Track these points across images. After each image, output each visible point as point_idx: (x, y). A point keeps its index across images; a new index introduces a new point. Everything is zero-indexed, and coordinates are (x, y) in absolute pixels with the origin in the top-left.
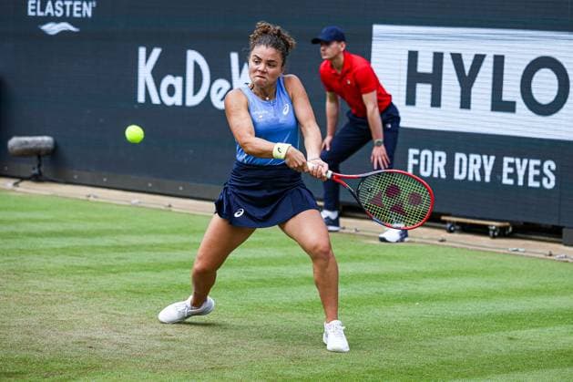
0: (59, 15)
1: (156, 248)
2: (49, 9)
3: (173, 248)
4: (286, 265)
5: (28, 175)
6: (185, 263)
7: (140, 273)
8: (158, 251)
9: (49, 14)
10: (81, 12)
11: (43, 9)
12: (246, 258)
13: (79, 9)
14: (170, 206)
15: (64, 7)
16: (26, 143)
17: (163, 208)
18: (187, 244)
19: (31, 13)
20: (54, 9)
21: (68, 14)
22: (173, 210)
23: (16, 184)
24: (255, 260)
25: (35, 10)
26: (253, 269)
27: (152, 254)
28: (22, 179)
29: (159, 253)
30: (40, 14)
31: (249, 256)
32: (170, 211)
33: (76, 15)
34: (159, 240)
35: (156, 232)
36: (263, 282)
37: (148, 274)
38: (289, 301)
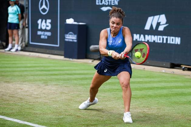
0: (107, 4)
1: (140, 83)
2: (103, 3)
3: (146, 82)
4: (184, 88)
5: (96, 58)
6: (150, 88)
7: (135, 91)
8: (141, 83)
9: (103, 4)
10: (114, 3)
11: (101, 2)
12: (171, 86)
13: (113, 2)
14: (144, 68)
15: (108, 2)
16: (96, 47)
17: (142, 69)
18: (151, 81)
19: (97, 4)
20: (105, 2)
21: (110, 4)
22: (146, 70)
23: (93, 61)
24: (174, 87)
25: (99, 3)
26: (173, 90)
27: (139, 85)
28: (95, 59)
29: (141, 84)
30: (100, 4)
31: (172, 85)
32: (144, 70)
33: (113, 4)
34: (141, 80)
35: (140, 77)
36: (177, 94)
37: (138, 91)
38: (186, 101)
